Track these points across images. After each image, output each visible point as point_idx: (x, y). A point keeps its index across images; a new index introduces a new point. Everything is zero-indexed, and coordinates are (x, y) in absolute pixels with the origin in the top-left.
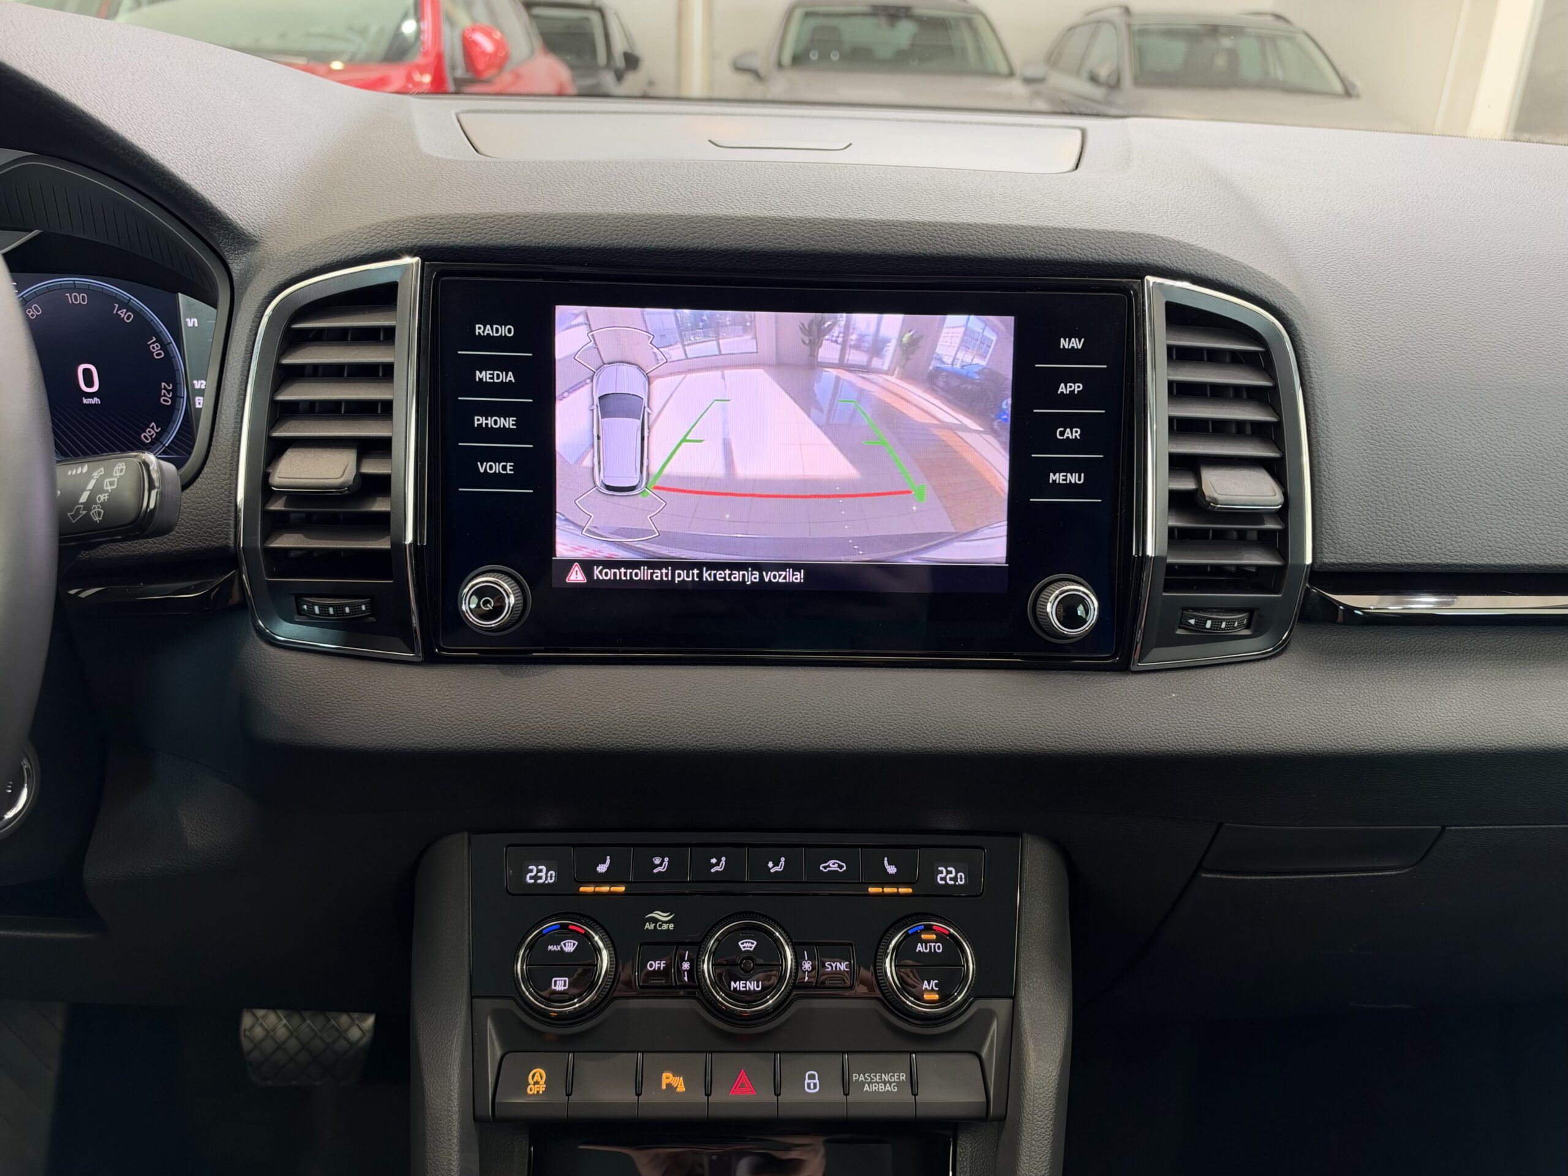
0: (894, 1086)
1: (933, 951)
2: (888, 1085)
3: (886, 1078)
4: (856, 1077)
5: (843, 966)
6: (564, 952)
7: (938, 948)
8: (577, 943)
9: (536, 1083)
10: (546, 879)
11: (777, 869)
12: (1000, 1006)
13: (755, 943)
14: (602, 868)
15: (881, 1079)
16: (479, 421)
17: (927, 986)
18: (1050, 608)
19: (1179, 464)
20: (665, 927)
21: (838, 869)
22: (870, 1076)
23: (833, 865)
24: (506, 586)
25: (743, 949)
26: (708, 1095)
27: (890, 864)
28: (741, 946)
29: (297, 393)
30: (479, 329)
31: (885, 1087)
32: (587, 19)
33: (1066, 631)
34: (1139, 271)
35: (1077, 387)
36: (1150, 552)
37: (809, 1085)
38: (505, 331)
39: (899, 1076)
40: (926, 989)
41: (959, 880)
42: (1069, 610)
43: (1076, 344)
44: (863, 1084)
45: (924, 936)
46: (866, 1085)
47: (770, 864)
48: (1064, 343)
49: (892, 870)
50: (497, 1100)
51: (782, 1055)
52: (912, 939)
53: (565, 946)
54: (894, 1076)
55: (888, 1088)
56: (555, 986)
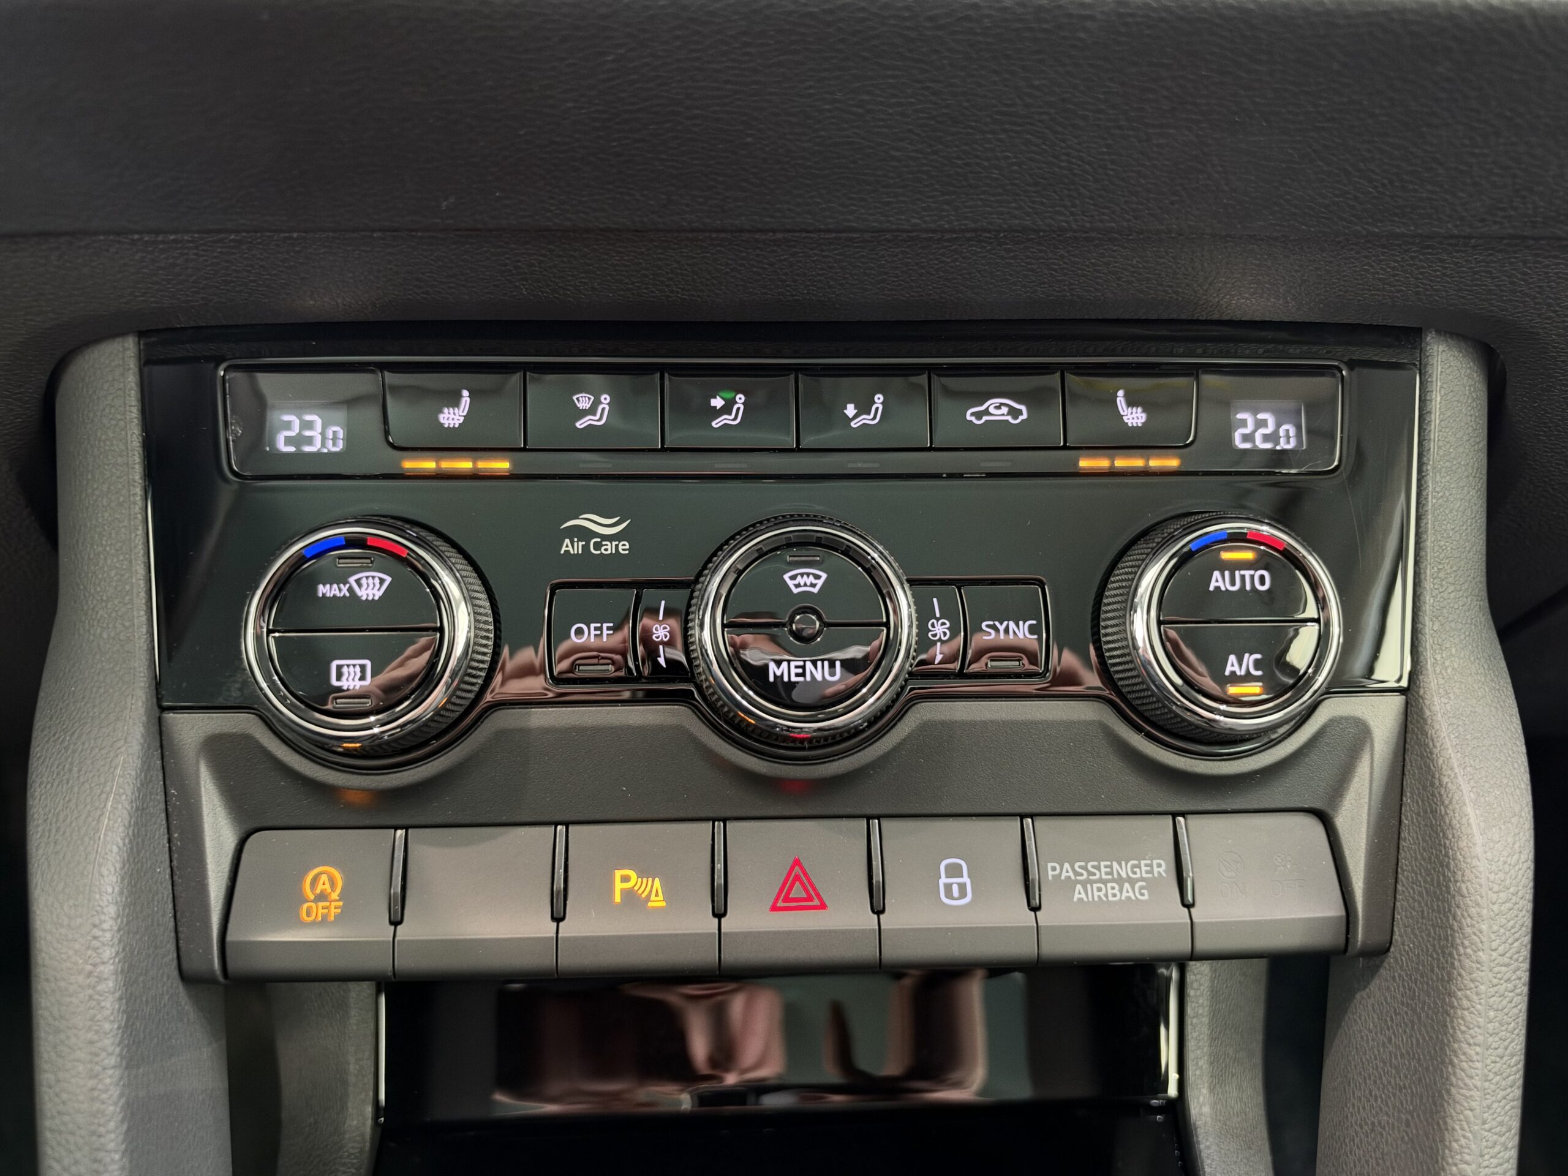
0: (1141, 888)
1: (1248, 587)
2: (1127, 885)
3: (1123, 870)
4: (1054, 869)
5: (1020, 633)
6: (358, 598)
7: (1261, 581)
8: (388, 579)
9: (322, 897)
10: (323, 445)
11: (866, 419)
13: (824, 576)
15: (1111, 873)
17: (1236, 668)
20: (609, 548)
21: (1009, 418)
22: (1085, 868)
23: (997, 410)
25: (795, 591)
26: (719, 914)
27: (1130, 403)
28: (791, 583)
31: (1121, 891)
37: (948, 888)
39: (1151, 865)
40: (1233, 673)
41: (1282, 440)
44: (1070, 884)
45: (1226, 556)
46: (1079, 887)
47: (850, 410)
50: (230, 938)
51: (885, 823)
52: (1199, 562)
53: (360, 585)
54: (1139, 866)
55: (1128, 892)
56: (339, 678)
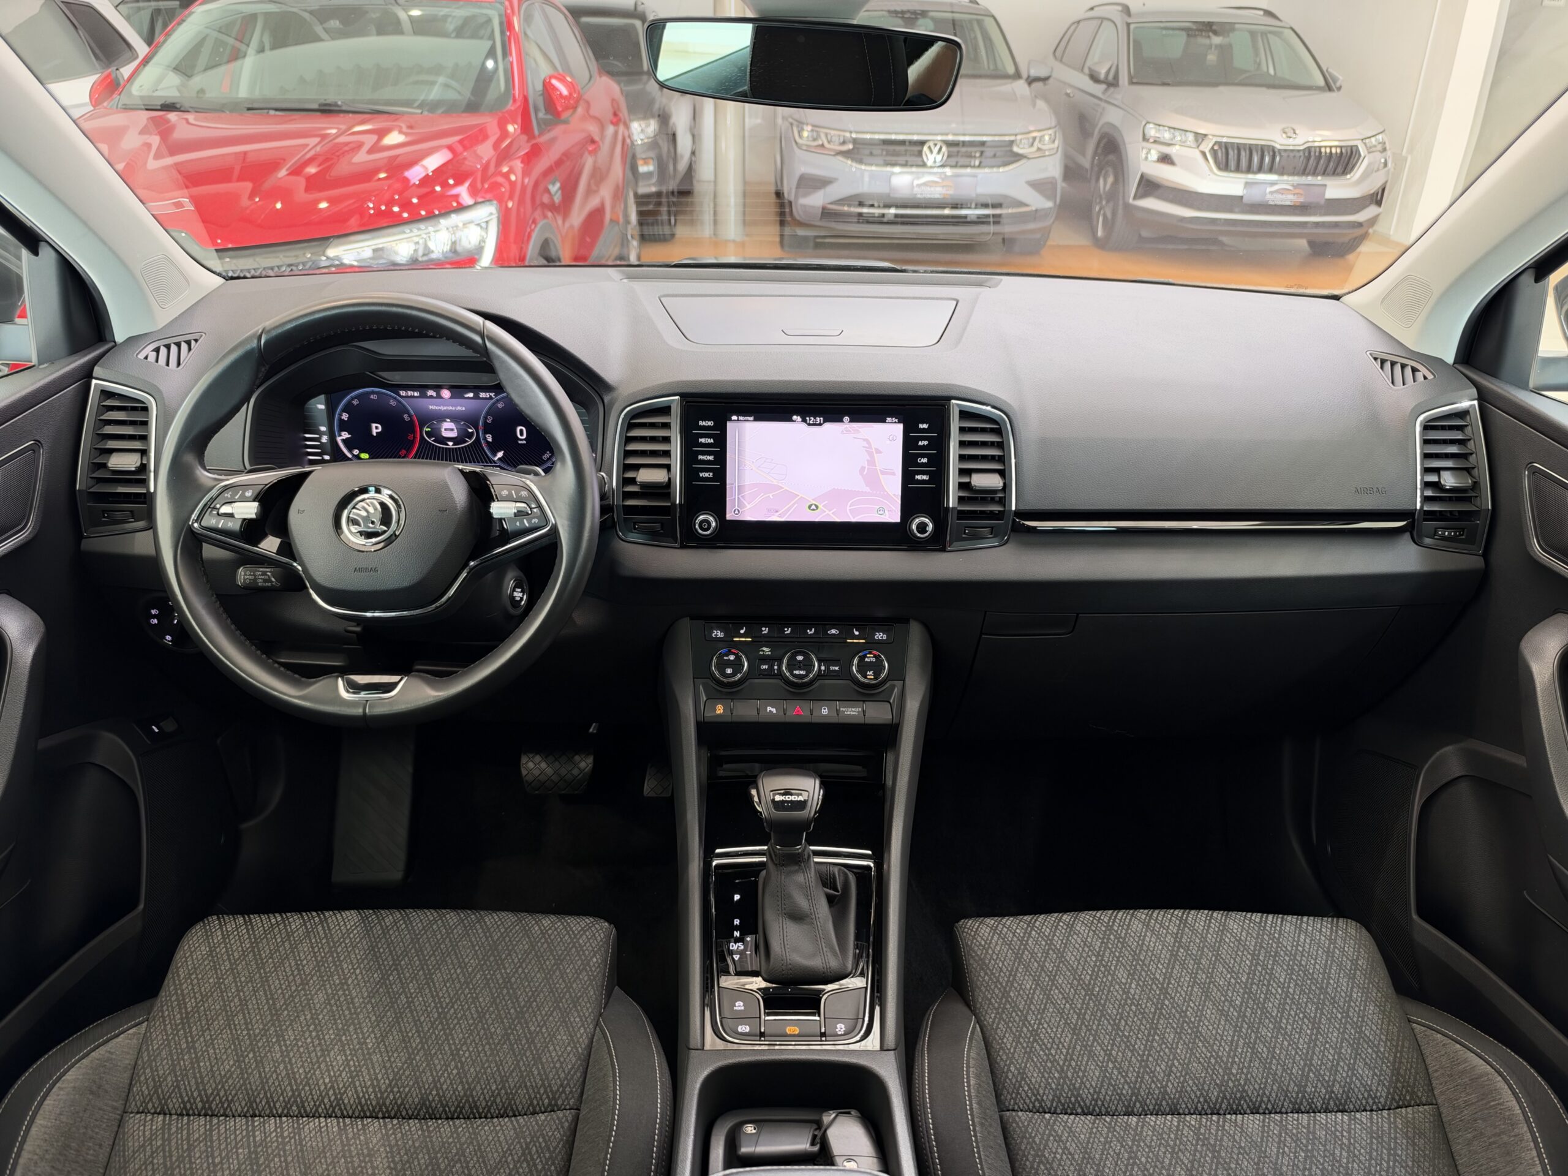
0: (856, 713)
1: (872, 661)
3: (853, 709)
4: (842, 709)
5: (837, 668)
6: (730, 660)
7: (874, 660)
8: (735, 657)
9: (719, 709)
10: (720, 636)
11: (811, 632)
12: (899, 684)
13: (803, 657)
14: (742, 632)
15: (851, 710)
16: (700, 457)
17: (869, 674)
18: (914, 527)
19: (962, 472)
20: (767, 653)
21: (836, 633)
22: (847, 709)
23: (833, 631)
24: (711, 519)
26: (785, 715)
28: (797, 659)
29: (632, 447)
30: (701, 423)
31: (853, 713)
32: (633, 26)
33: (919, 535)
34: (949, 398)
35: (926, 443)
36: (951, 506)
37: (824, 711)
38: (710, 423)
39: (858, 709)
41: (884, 637)
42: (922, 528)
43: (925, 426)
44: (844, 711)
45: (868, 657)
46: (846, 712)
47: (808, 631)
48: (921, 426)
49: (857, 633)
50: (705, 715)
51: (813, 700)
52: (862, 658)
53: (730, 658)
54: (856, 709)
56: (727, 672)
